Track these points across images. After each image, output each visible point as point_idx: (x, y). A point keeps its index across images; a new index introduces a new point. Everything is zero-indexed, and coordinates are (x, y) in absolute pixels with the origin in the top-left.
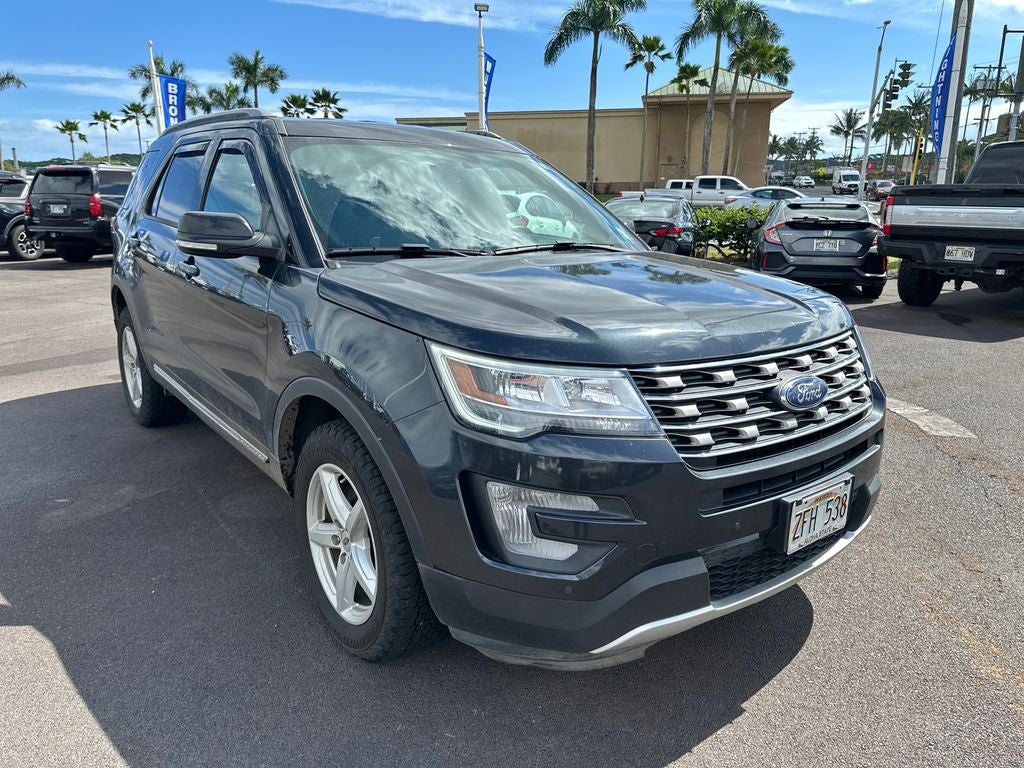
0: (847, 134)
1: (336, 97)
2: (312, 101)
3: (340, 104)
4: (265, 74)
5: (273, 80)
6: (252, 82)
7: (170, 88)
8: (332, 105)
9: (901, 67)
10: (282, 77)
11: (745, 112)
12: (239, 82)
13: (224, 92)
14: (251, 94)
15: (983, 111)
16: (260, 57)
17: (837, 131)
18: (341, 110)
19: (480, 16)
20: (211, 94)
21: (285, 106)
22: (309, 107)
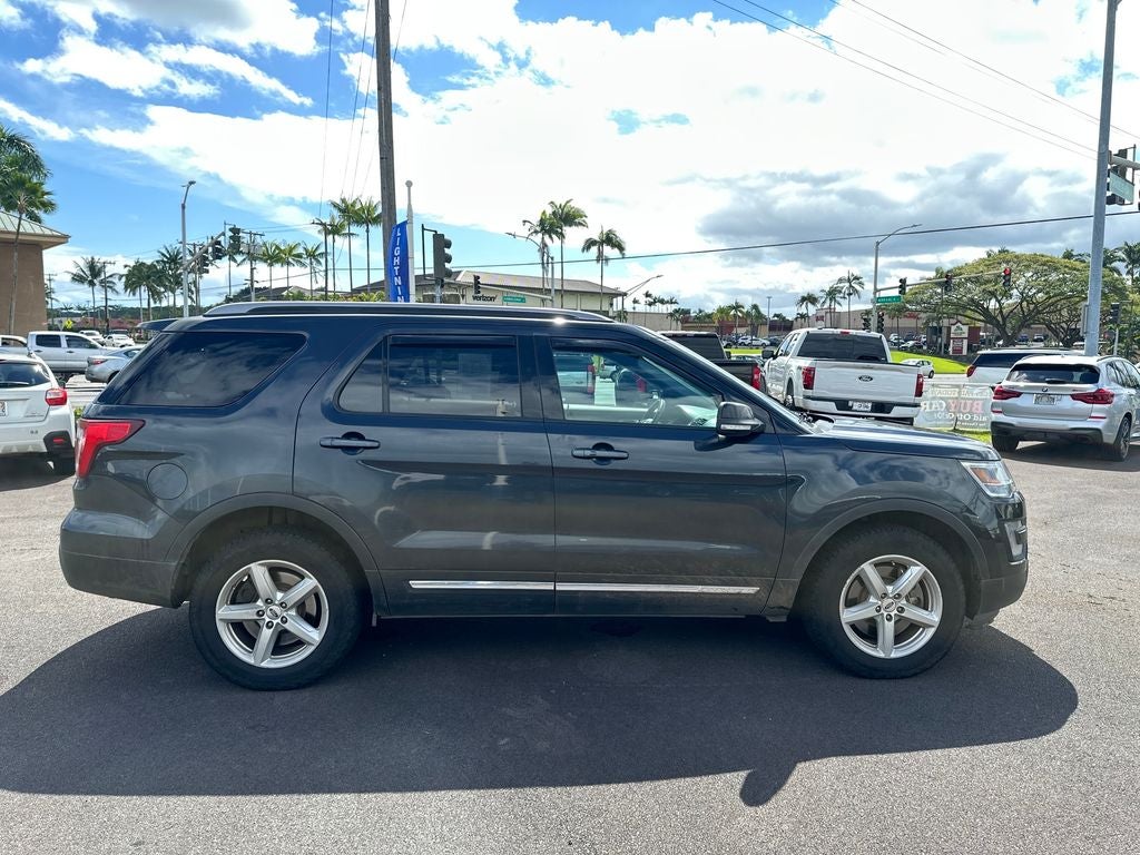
0: (92, 284)
9: (231, 230)
11: (16, 254)
15: (252, 273)
17: (78, 279)
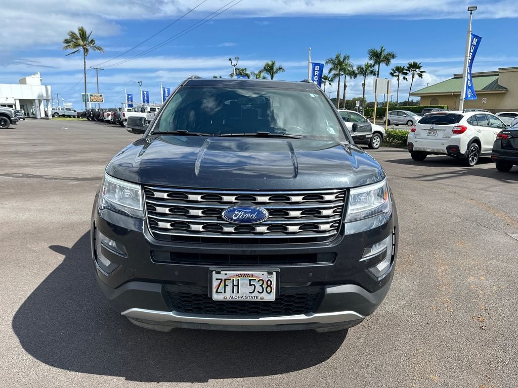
1: (420, 65)
2: (407, 68)
3: (422, 70)
4: (385, 57)
5: (388, 60)
6: (378, 62)
7: (316, 68)
8: (417, 70)
10: (393, 57)
12: (372, 62)
13: (364, 67)
14: (376, 67)
16: (383, 49)
18: (422, 72)
19: (471, 13)
20: (358, 69)
21: (392, 72)
22: (405, 71)
